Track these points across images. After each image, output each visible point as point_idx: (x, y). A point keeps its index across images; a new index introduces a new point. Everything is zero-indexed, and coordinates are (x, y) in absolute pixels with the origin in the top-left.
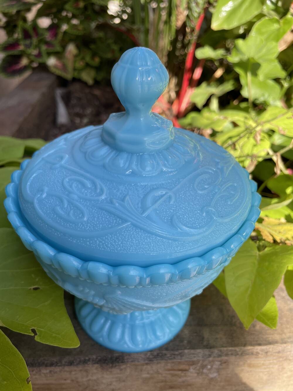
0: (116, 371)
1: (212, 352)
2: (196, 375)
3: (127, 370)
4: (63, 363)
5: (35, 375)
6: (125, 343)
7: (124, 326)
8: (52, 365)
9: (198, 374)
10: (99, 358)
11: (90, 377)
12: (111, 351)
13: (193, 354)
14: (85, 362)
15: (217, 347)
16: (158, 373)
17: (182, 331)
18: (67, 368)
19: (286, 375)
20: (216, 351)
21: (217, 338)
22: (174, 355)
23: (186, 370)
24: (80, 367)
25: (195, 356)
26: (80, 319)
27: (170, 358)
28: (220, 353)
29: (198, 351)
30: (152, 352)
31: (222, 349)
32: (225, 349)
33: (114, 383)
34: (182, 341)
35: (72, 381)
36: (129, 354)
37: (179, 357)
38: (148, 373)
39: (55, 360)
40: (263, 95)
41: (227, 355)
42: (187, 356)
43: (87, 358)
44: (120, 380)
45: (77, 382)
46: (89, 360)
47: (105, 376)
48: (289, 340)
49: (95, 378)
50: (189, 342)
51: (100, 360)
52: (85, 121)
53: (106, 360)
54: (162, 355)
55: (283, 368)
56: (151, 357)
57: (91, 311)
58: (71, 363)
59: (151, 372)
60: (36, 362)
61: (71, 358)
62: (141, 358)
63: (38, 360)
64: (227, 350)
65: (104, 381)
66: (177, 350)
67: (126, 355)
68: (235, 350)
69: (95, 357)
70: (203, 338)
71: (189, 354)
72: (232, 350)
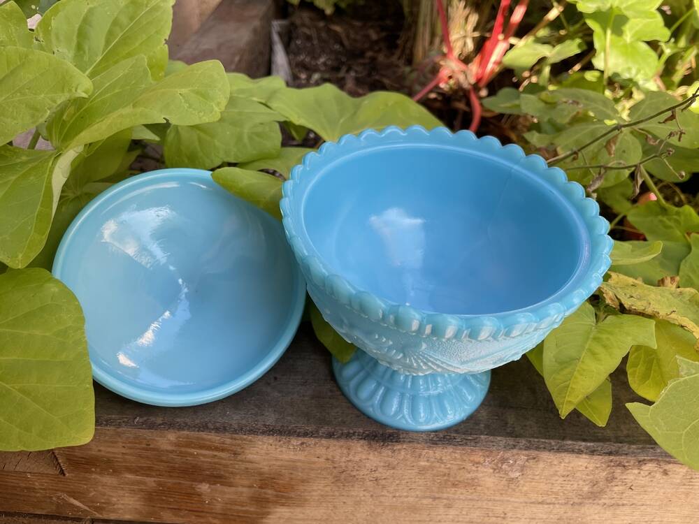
0: (386, 452)
1: (519, 442)
2: (492, 471)
3: (402, 452)
4: (321, 434)
5: (281, 446)
6: (403, 417)
7: (402, 395)
8: (306, 435)
9: (495, 470)
10: (367, 432)
11: (351, 457)
12: (383, 426)
13: (493, 442)
14: (348, 436)
15: (526, 437)
16: (441, 461)
17: (478, 411)
18: (324, 442)
19: (616, 489)
20: (523, 441)
21: (525, 426)
22: (467, 440)
23: (478, 463)
24: (342, 442)
26: (342, 382)
27: (460, 443)
28: (528, 445)
29: (499, 438)
31: (532, 439)
32: (536, 440)
33: (380, 470)
34: (477, 424)
35: (327, 459)
36: (407, 432)
37: (473, 444)
38: (428, 461)
40: (629, 69)
41: (537, 448)
42: (484, 444)
43: (351, 431)
44: (389, 466)
45: (333, 462)
46: (354, 434)
47: (371, 457)
48: (626, 440)
49: (357, 459)
50: (487, 426)
51: (368, 435)
52: (316, 76)
53: (376, 436)
54: (451, 439)
55: (614, 478)
56: (435, 439)
57: (358, 373)
58: (330, 436)
59: (432, 460)
60: (285, 428)
61: (331, 429)
62: (421, 439)
63: (288, 427)
64: (538, 442)
65: (367, 465)
66: (471, 434)
67: (403, 433)
68: (550, 443)
69: (361, 431)
70: (507, 423)
71: (486, 442)
72: (546, 443)
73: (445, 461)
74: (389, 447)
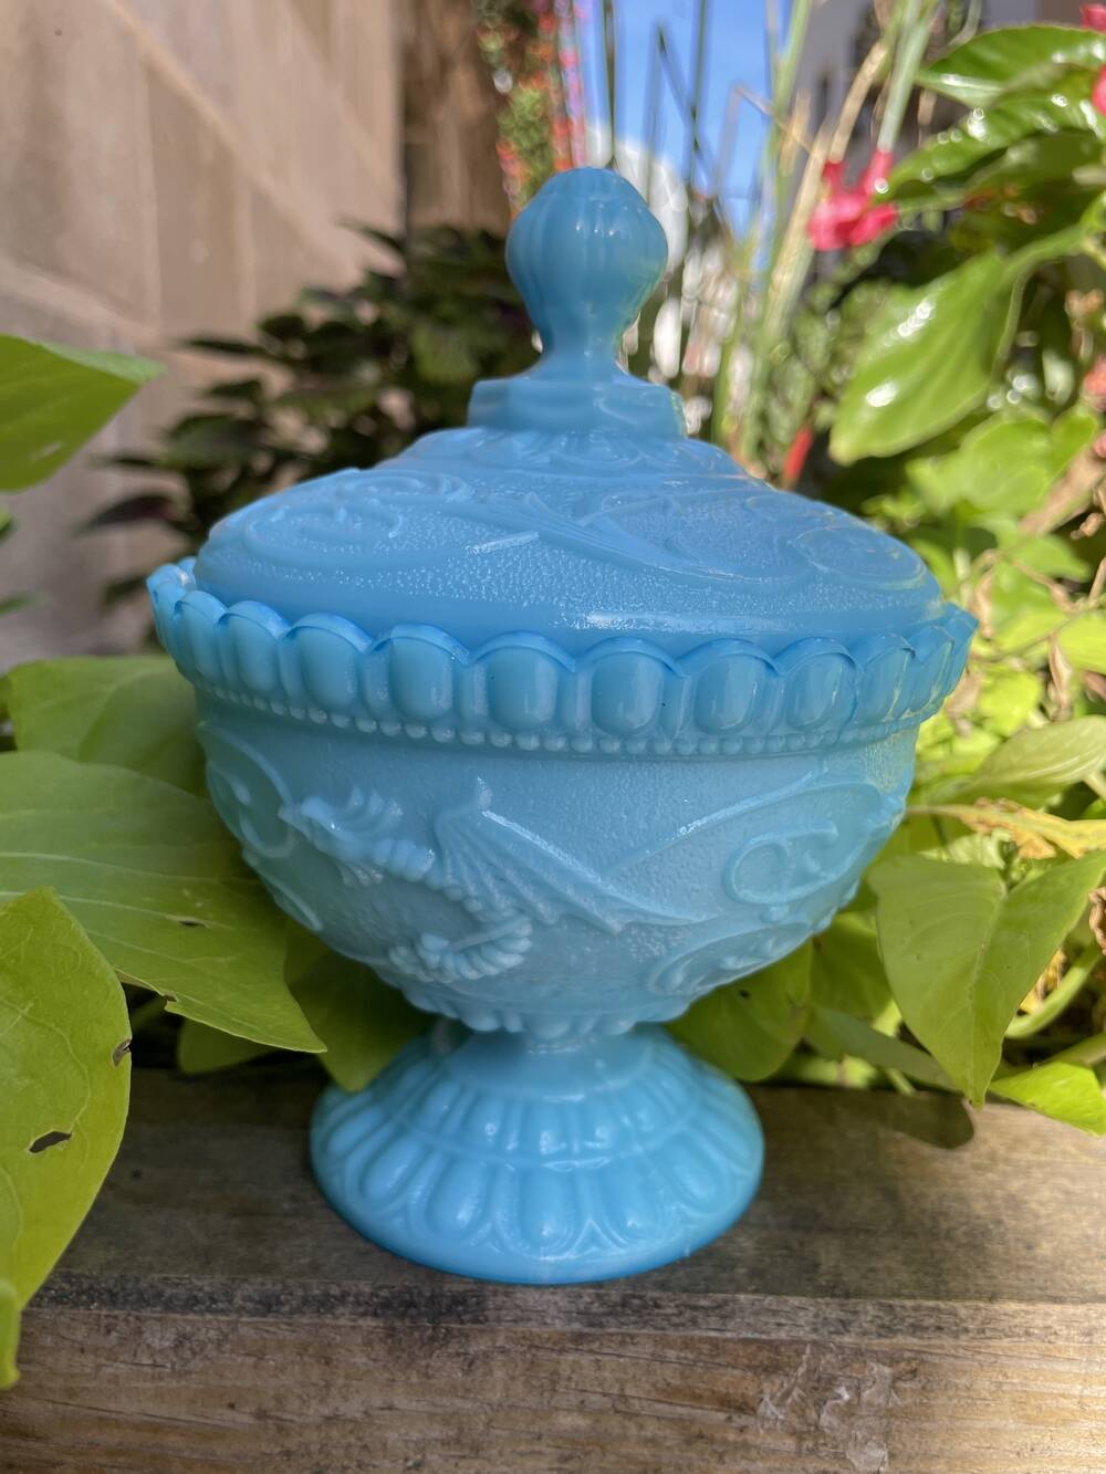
0: (446, 1369)
1: (855, 1313)
2: (791, 1443)
4: (238, 1301)
8: (191, 1303)
9: (800, 1437)
10: (384, 1293)
11: (335, 1401)
12: (435, 1272)
13: (775, 1313)
14: (325, 1305)
15: (873, 1295)
18: (248, 1328)
20: (869, 1310)
21: (873, 1270)
22: (695, 1308)
23: (743, 1410)
25: (783, 1321)
27: (676, 1320)
28: (887, 1320)
29: (795, 1301)
30: (602, 1291)
31: (896, 1302)
32: (909, 1303)
33: (434, 1459)
34: (726, 1267)
35: (262, 1415)
36: (508, 1288)
37: (714, 1321)
39: (206, 1284)
41: (916, 1329)
42: (751, 1320)
43: (335, 1291)
45: (280, 1427)
46: (342, 1299)
49: (355, 1406)
50: (758, 1273)
51: (386, 1305)
53: (410, 1305)
54: (645, 1307)
56: (596, 1308)
58: (267, 1306)
59: (597, 1400)
60: (129, 1286)
61: (271, 1286)
62: (553, 1311)
63: (137, 1280)
64: (916, 1309)
65: (392, 1436)
66: (707, 1291)
67: (495, 1293)
68: (954, 1313)
69: (367, 1290)
70: (816, 1266)
71: (757, 1313)
72: (938, 1310)
73: (636, 1405)
74: (453, 1347)
